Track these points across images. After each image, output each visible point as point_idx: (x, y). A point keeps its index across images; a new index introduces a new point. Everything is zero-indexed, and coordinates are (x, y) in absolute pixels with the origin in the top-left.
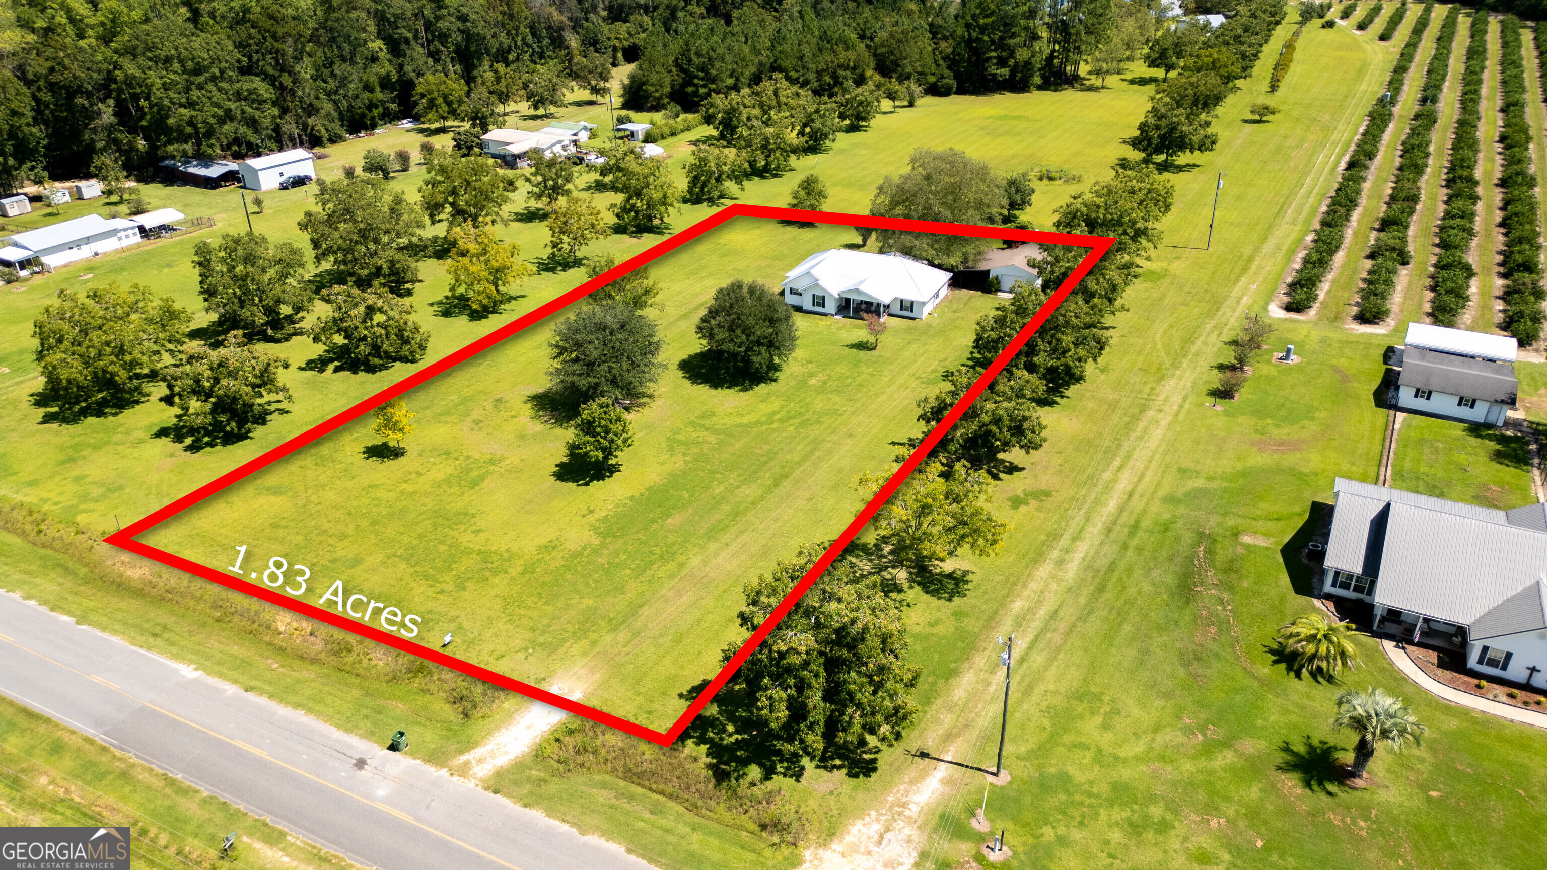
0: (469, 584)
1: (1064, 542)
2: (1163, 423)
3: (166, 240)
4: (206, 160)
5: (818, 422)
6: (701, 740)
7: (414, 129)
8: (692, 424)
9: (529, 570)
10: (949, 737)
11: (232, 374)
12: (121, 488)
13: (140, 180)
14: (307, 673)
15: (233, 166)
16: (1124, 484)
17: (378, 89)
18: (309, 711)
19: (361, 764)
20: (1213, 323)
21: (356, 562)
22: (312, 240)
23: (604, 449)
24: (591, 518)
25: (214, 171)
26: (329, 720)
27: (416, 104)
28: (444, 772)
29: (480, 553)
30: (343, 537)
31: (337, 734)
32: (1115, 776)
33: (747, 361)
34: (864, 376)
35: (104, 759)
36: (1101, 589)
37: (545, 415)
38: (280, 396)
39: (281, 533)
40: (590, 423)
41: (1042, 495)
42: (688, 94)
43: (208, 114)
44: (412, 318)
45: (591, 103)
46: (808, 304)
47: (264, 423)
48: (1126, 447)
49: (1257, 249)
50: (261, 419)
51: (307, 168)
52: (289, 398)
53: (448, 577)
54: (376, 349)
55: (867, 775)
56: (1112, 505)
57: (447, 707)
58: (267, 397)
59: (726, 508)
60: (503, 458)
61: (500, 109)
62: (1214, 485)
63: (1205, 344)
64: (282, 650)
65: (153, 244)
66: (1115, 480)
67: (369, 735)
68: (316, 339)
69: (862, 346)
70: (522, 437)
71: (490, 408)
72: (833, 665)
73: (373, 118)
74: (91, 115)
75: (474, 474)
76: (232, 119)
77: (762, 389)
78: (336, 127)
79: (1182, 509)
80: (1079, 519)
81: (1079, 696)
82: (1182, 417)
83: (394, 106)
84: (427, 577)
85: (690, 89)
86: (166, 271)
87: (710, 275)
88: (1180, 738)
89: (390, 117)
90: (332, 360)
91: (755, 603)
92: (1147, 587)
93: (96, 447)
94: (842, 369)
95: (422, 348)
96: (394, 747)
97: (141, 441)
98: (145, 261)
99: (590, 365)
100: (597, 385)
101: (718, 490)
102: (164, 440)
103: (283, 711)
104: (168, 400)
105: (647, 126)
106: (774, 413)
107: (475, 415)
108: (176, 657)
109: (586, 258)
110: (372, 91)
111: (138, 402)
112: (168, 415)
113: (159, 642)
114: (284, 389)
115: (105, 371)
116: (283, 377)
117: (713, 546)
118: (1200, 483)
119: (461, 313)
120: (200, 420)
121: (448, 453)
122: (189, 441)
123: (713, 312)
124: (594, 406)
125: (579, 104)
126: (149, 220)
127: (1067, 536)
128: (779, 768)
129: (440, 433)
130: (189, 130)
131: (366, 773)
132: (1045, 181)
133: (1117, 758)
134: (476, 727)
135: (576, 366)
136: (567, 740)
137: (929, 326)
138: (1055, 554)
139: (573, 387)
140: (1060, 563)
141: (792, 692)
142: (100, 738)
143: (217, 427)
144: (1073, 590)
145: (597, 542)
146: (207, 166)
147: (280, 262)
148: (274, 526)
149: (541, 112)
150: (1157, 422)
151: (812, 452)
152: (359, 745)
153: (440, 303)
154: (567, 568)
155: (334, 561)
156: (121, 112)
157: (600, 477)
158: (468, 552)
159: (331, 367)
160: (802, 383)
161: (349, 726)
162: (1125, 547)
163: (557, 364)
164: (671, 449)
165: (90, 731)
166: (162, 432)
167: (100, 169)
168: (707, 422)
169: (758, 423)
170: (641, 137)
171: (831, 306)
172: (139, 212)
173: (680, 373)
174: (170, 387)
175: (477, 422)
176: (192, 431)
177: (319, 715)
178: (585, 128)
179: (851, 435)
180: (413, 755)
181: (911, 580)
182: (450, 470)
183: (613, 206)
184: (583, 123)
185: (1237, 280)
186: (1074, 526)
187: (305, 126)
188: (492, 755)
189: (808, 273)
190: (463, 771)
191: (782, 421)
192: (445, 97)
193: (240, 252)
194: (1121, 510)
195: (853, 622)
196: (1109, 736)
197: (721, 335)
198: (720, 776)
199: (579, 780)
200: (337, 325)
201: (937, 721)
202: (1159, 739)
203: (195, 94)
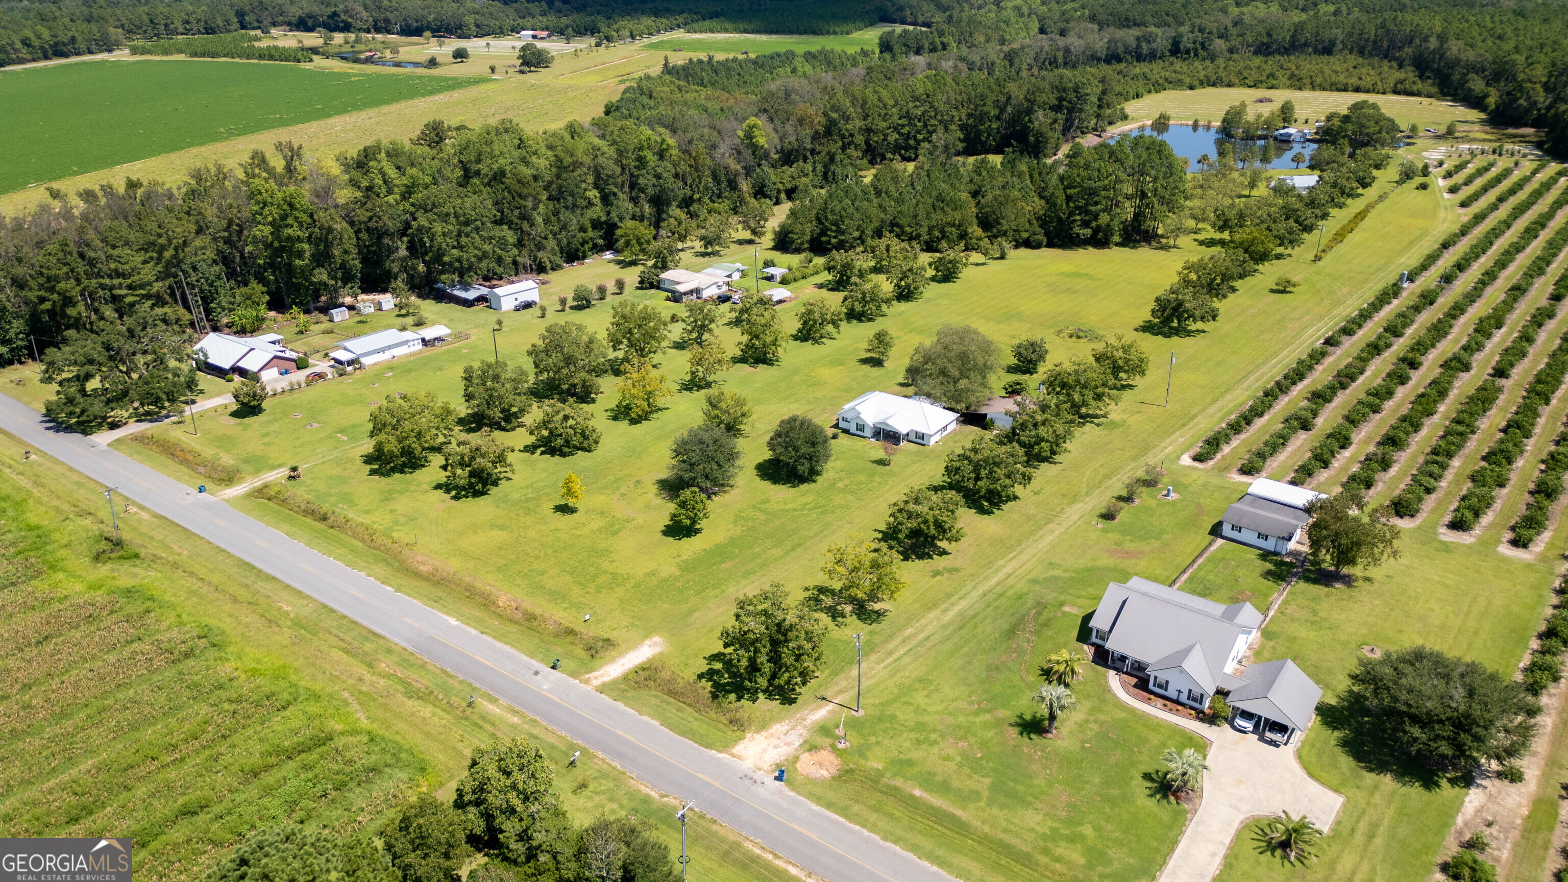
0: (603, 590)
1: (953, 599)
2: (1057, 533)
3: (438, 349)
4: (466, 287)
5: (833, 512)
6: (710, 680)
7: (614, 261)
8: (754, 507)
9: (637, 585)
10: (841, 692)
11: (483, 456)
12: (416, 518)
13: (420, 296)
14: (513, 628)
15: (484, 291)
16: (1008, 570)
17: (590, 229)
18: (513, 646)
19: (536, 673)
20: (1134, 465)
21: (543, 573)
22: (535, 363)
23: (690, 518)
24: (678, 560)
25: (471, 295)
26: (522, 651)
27: (617, 240)
28: (577, 681)
29: (611, 573)
30: (537, 558)
31: (526, 659)
32: (920, 719)
33: (794, 469)
34: (875, 484)
35: (412, 658)
36: (961, 628)
37: (664, 494)
38: (508, 469)
39: (503, 552)
40: (684, 503)
41: (952, 571)
42: (822, 242)
43: (470, 255)
44: (591, 423)
45: (750, 242)
46: (853, 430)
47: (497, 485)
48: (1023, 546)
49: (1204, 409)
50: (495, 483)
51: (534, 296)
52: (513, 471)
53: (592, 585)
54: (567, 442)
55: (790, 704)
56: (994, 580)
57: (583, 652)
58: (499, 469)
59: (759, 561)
60: (634, 519)
61: (680, 245)
62: (1066, 575)
63: (1119, 480)
64: (500, 616)
65: (430, 351)
66: (1004, 566)
67: (542, 661)
68: (531, 433)
69: (881, 462)
70: (648, 506)
71: (631, 486)
72: (775, 643)
73: (584, 252)
74: (391, 251)
75: (616, 527)
76: (487, 258)
77: (804, 487)
78: (558, 260)
79: (1037, 587)
80: (969, 587)
81: (920, 680)
82: (1071, 530)
83: (601, 242)
84: (581, 584)
85: (824, 239)
86: (438, 373)
87: (796, 400)
88: (966, 706)
89: (597, 249)
90: (540, 446)
91: (741, 608)
92: (989, 629)
93: (401, 493)
94: (861, 478)
95: (596, 442)
96: (554, 667)
97: (426, 491)
98: (425, 364)
99: (692, 465)
100: (695, 478)
101: (757, 550)
102: (440, 492)
103: (499, 645)
104: (444, 468)
105: (785, 271)
106: (807, 504)
107: (622, 490)
108: (447, 613)
109: (715, 382)
110: (585, 232)
111: (424, 466)
112: (442, 476)
113: (438, 605)
114: (510, 465)
115: (409, 447)
116: (511, 457)
117: (744, 582)
118: (1057, 573)
119: (624, 418)
120: (462, 482)
121: (602, 513)
122: (453, 493)
123: (778, 435)
124: (688, 493)
125: (741, 242)
126: (429, 333)
127: (957, 596)
128: (746, 696)
129: (599, 500)
130: (457, 265)
131: (538, 678)
132: (1074, 339)
133: (925, 711)
134: (596, 662)
135: (683, 465)
136: (641, 673)
137: (932, 451)
138: (945, 605)
139: (680, 478)
140: (945, 611)
141: (752, 654)
142: (410, 648)
143: (471, 485)
144: (944, 627)
145: (678, 573)
146: (467, 290)
147: (514, 380)
148: (500, 548)
149: (710, 250)
150: (1053, 531)
151: (822, 532)
152: (536, 665)
153: (612, 410)
154: (658, 587)
155: (531, 571)
156: (411, 247)
157: (688, 535)
158: (605, 572)
159: (539, 451)
160: (833, 485)
161: (532, 656)
162: (988, 606)
163: (674, 462)
164: (736, 522)
165: (405, 645)
166: (438, 487)
167: (393, 289)
168: (763, 507)
169: (795, 510)
170: (779, 279)
171: (868, 433)
172: (419, 324)
173: (755, 472)
174: (447, 460)
175: (623, 495)
176: (456, 487)
177: (517, 649)
178: (738, 270)
179: (851, 523)
180: (563, 672)
181: (853, 612)
182: (602, 524)
183: (740, 343)
184: (738, 265)
185: (1173, 433)
186: (964, 590)
187: (535, 258)
188: (602, 676)
189: (853, 408)
190: (587, 682)
191: (810, 509)
192: (638, 240)
193: (491, 373)
194: (998, 584)
195: (784, 620)
196: (926, 700)
197: (780, 450)
198: (714, 696)
199: (644, 693)
200: (545, 424)
201: (837, 684)
202: (953, 705)
203: (464, 240)
